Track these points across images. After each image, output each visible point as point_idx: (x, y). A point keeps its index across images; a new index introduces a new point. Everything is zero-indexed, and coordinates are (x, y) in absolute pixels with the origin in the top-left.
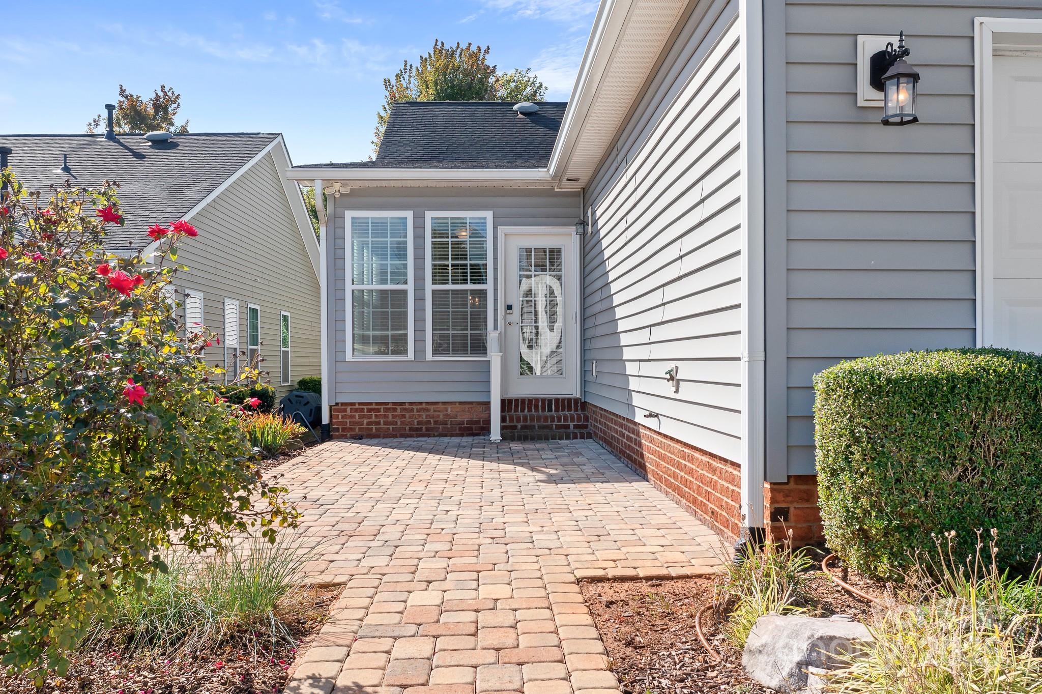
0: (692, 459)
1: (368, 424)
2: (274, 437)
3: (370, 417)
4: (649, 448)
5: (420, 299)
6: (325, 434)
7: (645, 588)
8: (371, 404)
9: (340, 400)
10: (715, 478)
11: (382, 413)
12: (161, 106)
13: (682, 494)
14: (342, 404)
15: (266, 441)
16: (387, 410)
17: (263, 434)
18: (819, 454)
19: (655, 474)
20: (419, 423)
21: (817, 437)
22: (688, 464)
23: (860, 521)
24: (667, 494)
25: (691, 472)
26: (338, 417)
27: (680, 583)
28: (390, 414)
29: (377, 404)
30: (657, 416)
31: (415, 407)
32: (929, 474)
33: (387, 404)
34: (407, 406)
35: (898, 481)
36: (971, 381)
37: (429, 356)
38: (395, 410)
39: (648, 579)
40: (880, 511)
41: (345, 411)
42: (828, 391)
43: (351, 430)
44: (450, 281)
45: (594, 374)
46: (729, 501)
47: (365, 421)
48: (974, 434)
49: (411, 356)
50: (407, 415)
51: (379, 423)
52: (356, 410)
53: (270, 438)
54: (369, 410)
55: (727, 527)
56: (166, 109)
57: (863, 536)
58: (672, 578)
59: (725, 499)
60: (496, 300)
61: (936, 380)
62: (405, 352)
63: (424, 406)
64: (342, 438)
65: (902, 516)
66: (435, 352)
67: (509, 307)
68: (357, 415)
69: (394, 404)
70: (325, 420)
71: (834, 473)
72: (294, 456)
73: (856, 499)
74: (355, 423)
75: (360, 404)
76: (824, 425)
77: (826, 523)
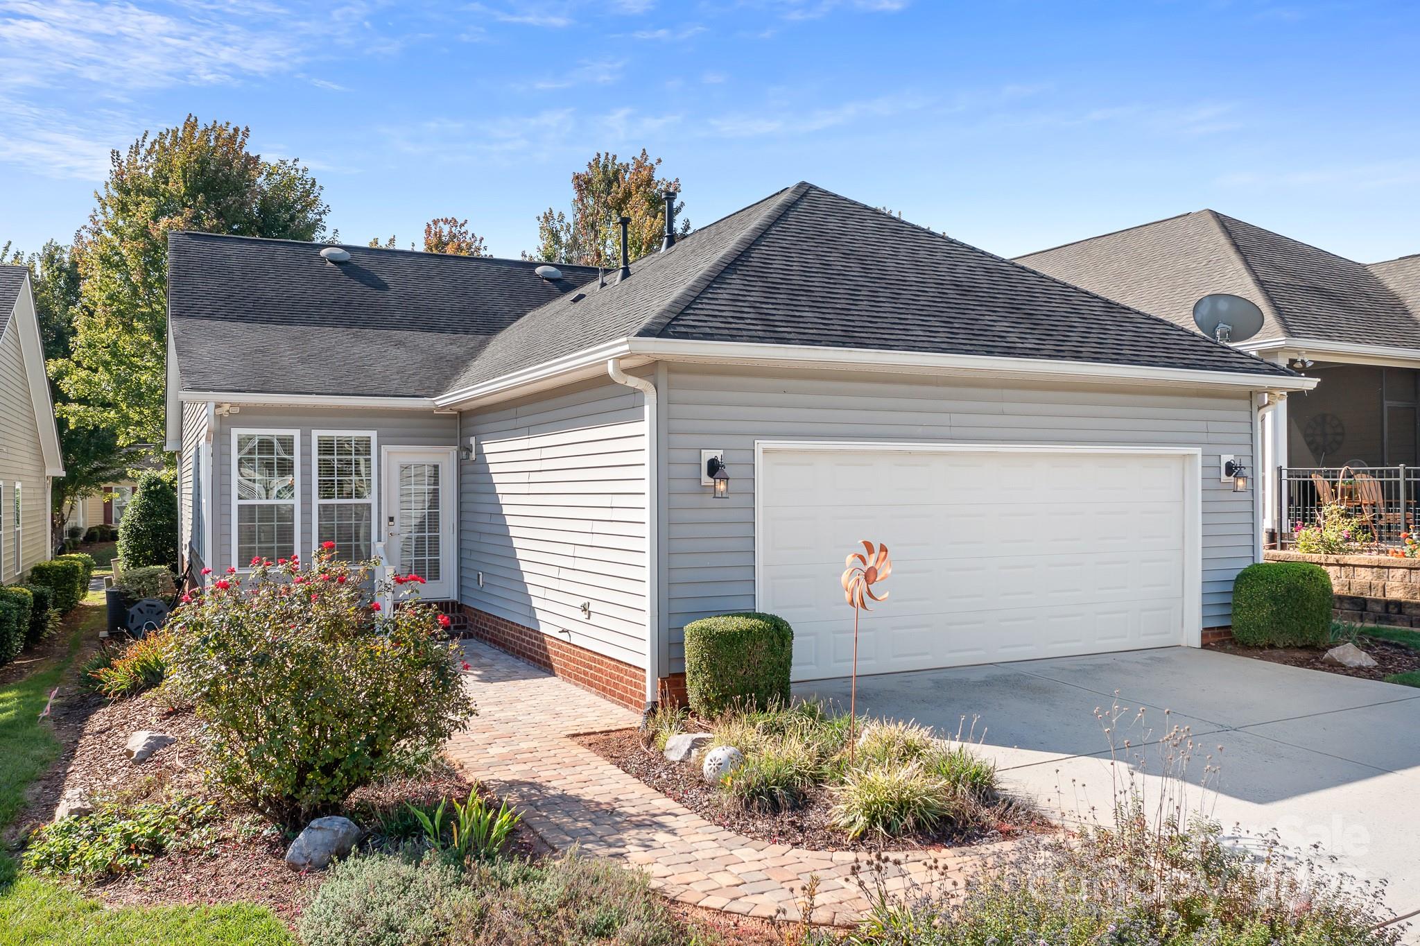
0: (601, 663)
4: (556, 654)
5: (306, 513)
7: (602, 736)
10: (621, 675)
13: (590, 684)
18: (687, 665)
19: (563, 671)
21: (686, 656)
22: (597, 666)
23: (706, 694)
24: (576, 685)
25: (600, 671)
27: (618, 733)
30: (567, 631)
32: (733, 673)
35: (721, 676)
36: (749, 632)
39: (602, 732)
40: (714, 689)
42: (692, 636)
44: (336, 496)
45: (481, 584)
46: (633, 688)
48: (749, 655)
55: (632, 703)
57: (707, 701)
58: (613, 731)
59: (629, 687)
60: (379, 513)
61: (735, 633)
65: (722, 691)
67: (391, 519)
71: (694, 673)
73: (704, 685)
76: (690, 652)
77: (690, 696)
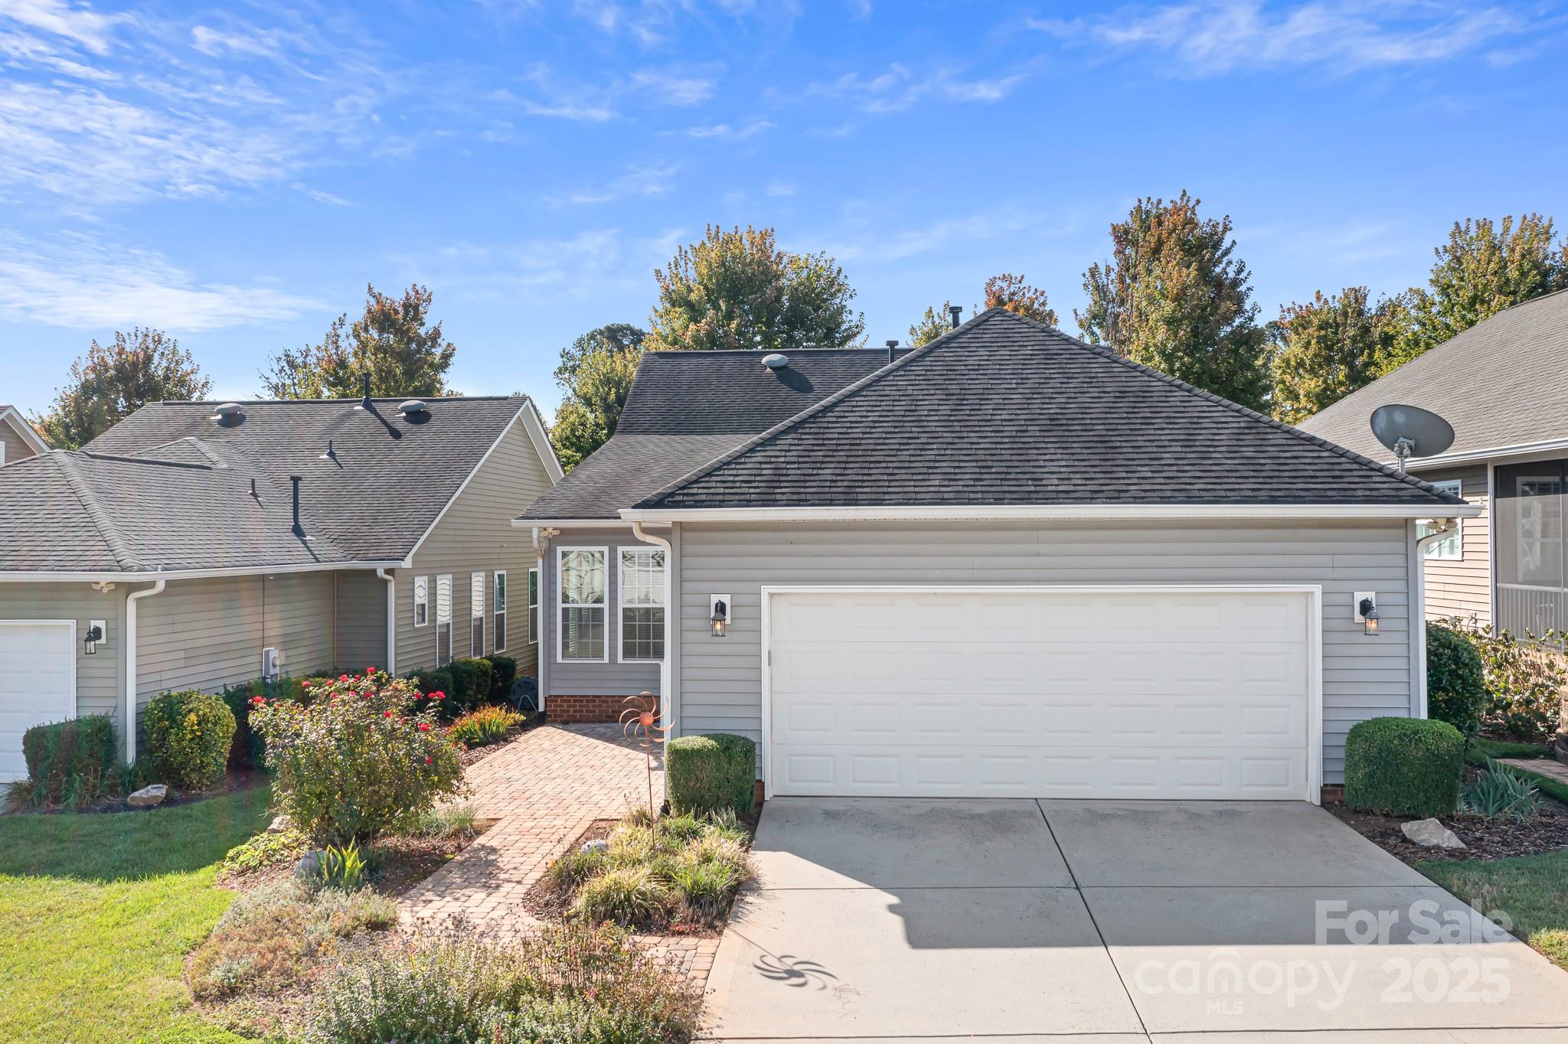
1: (574, 712)
2: (498, 727)
3: (575, 706)
5: (613, 615)
6: (541, 720)
8: (576, 696)
9: (553, 693)
11: (584, 703)
12: (411, 305)
14: (554, 696)
15: (492, 731)
16: (588, 701)
17: (490, 725)
20: (612, 711)
26: (551, 706)
28: (590, 705)
29: (581, 696)
31: (610, 699)
33: (588, 696)
34: (604, 698)
37: (620, 660)
38: (595, 701)
41: (556, 701)
43: (561, 716)
44: (637, 601)
47: (572, 710)
49: (606, 660)
50: (604, 705)
51: (582, 711)
52: (565, 701)
53: (494, 728)
54: (575, 701)
56: (416, 308)
62: (602, 657)
63: (617, 698)
64: (553, 723)
66: (624, 657)
68: (565, 704)
69: (594, 696)
70: (541, 708)
72: (512, 742)
74: (563, 711)
75: (568, 696)
